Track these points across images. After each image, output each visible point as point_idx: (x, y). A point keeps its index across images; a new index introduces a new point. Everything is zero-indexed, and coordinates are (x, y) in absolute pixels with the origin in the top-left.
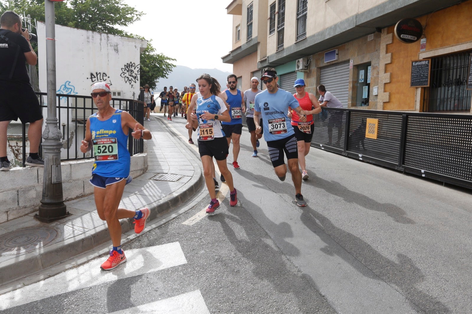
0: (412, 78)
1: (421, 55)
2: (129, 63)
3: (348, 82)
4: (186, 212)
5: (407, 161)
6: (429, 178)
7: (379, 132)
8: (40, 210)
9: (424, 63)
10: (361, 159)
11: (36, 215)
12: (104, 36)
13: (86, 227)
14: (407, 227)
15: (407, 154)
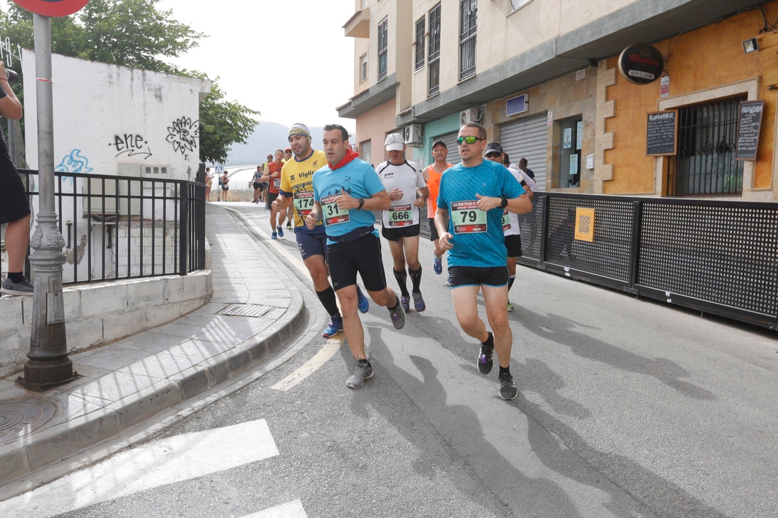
0: (648, 141)
1: (661, 103)
2: (181, 119)
3: (545, 148)
4: (278, 369)
5: (642, 277)
6: (679, 305)
7: (596, 230)
8: (26, 370)
9: (666, 116)
10: (568, 275)
11: (20, 378)
12: (138, 72)
13: (107, 397)
14: (642, 387)
15: (643, 266)
